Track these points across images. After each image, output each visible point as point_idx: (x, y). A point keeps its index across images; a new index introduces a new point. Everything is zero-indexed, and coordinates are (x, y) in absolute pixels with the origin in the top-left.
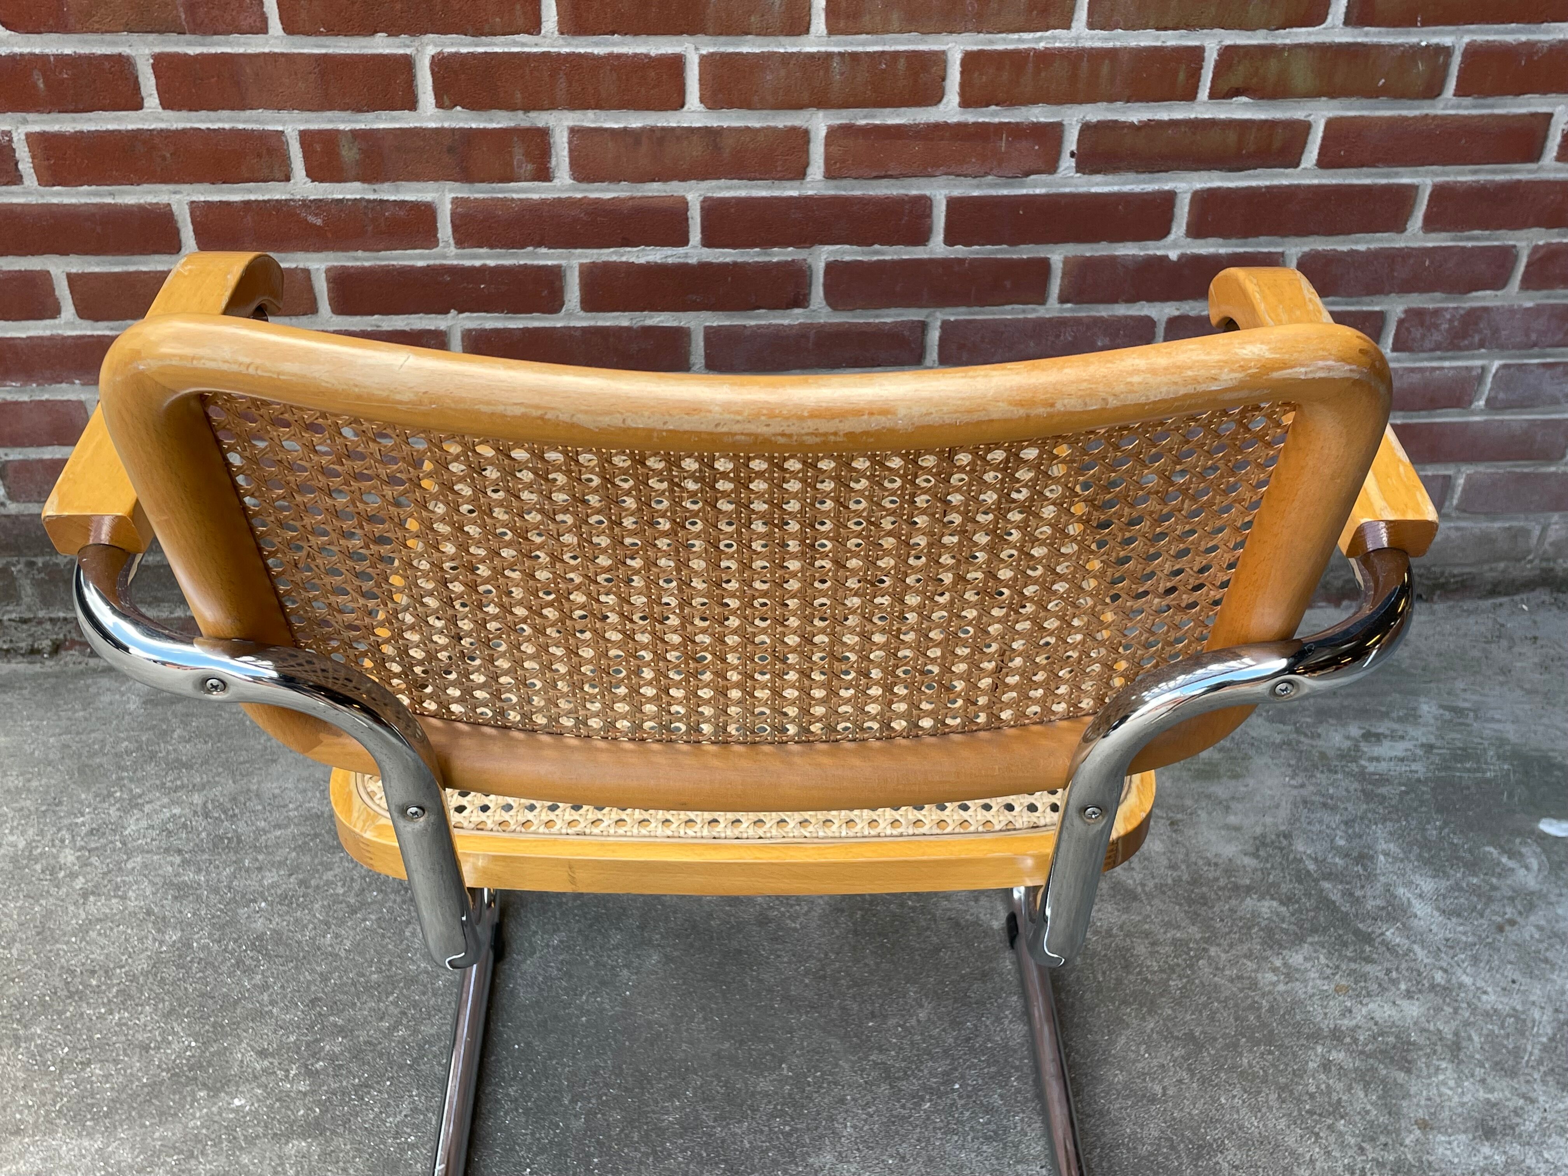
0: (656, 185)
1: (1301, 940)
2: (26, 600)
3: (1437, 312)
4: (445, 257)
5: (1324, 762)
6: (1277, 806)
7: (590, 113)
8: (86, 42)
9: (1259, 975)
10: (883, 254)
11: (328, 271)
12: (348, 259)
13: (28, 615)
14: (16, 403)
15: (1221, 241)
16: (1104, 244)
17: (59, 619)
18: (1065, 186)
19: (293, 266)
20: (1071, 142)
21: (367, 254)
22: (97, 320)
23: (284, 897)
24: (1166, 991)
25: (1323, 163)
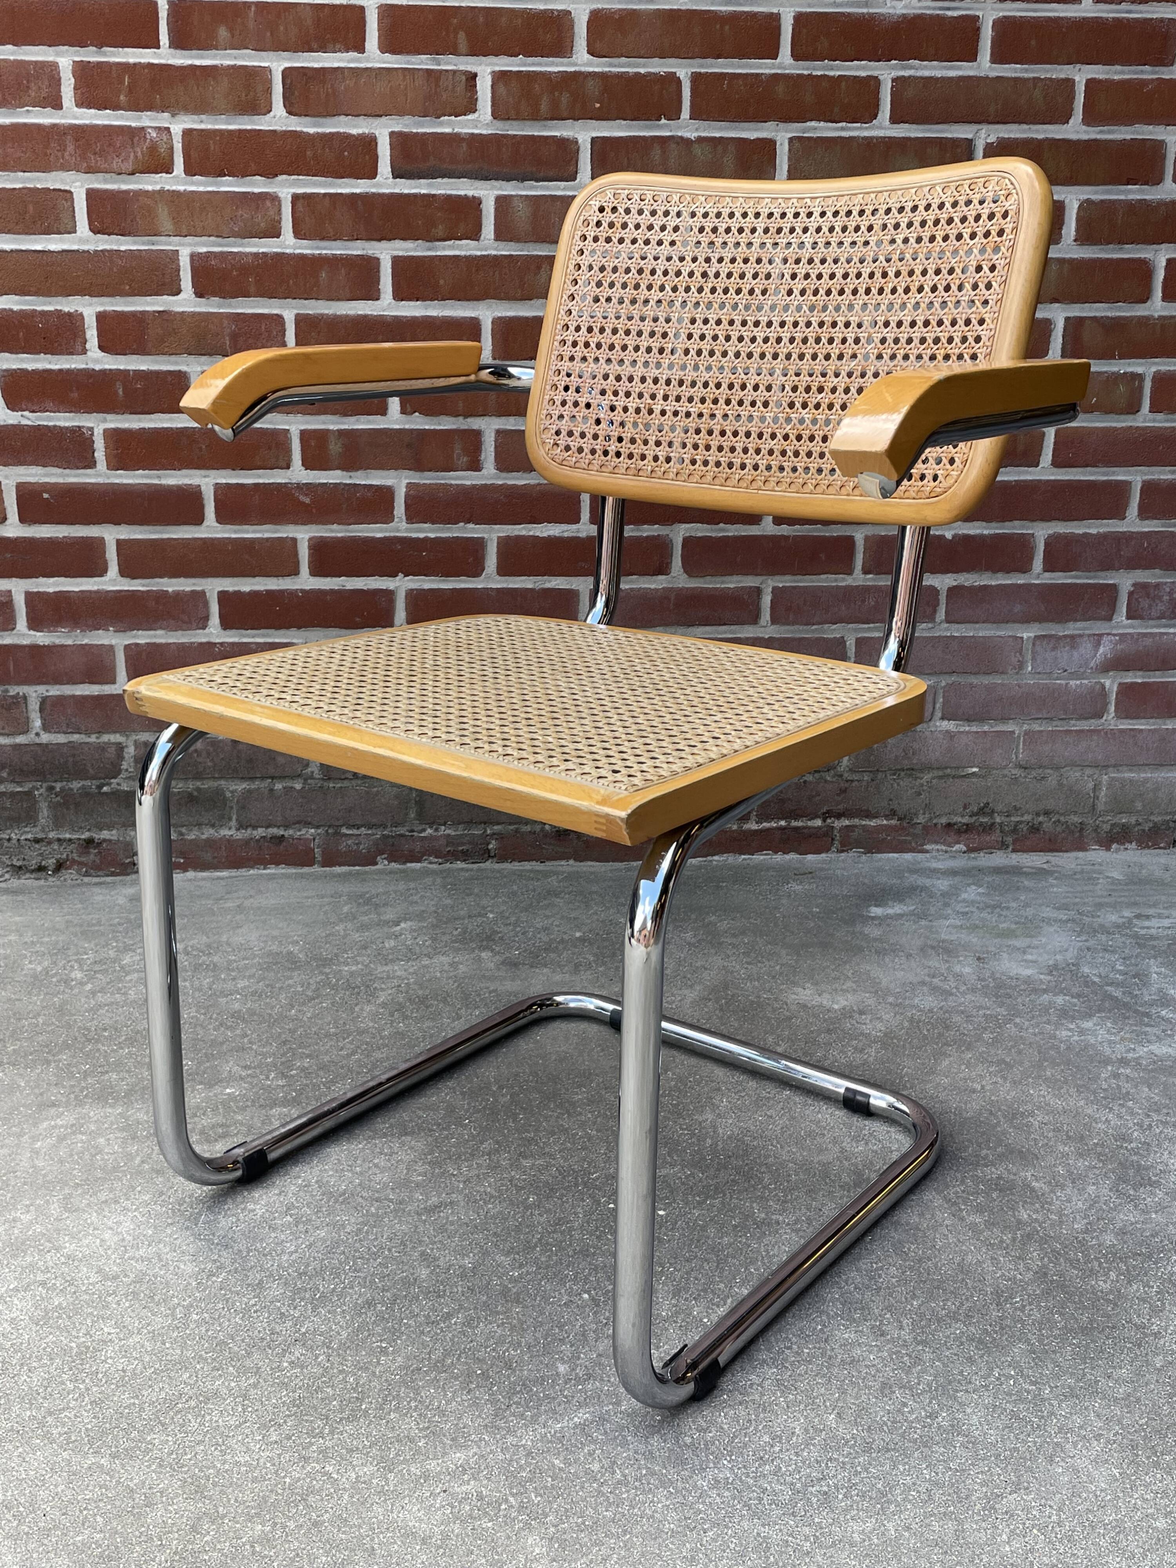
1: (1091, 1016)
2: (42, 821)
3: (1157, 586)
4: (398, 531)
5: (1104, 929)
6: (1066, 950)
7: (512, 419)
8: (157, 362)
9: (1057, 1032)
10: (727, 531)
11: (310, 539)
12: (326, 531)
13: (40, 836)
14: (62, 646)
15: (984, 524)
17: (65, 840)
19: (285, 535)
21: (341, 527)
22: (133, 578)
23: (254, 994)
24: (979, 1038)
25: (1057, 463)
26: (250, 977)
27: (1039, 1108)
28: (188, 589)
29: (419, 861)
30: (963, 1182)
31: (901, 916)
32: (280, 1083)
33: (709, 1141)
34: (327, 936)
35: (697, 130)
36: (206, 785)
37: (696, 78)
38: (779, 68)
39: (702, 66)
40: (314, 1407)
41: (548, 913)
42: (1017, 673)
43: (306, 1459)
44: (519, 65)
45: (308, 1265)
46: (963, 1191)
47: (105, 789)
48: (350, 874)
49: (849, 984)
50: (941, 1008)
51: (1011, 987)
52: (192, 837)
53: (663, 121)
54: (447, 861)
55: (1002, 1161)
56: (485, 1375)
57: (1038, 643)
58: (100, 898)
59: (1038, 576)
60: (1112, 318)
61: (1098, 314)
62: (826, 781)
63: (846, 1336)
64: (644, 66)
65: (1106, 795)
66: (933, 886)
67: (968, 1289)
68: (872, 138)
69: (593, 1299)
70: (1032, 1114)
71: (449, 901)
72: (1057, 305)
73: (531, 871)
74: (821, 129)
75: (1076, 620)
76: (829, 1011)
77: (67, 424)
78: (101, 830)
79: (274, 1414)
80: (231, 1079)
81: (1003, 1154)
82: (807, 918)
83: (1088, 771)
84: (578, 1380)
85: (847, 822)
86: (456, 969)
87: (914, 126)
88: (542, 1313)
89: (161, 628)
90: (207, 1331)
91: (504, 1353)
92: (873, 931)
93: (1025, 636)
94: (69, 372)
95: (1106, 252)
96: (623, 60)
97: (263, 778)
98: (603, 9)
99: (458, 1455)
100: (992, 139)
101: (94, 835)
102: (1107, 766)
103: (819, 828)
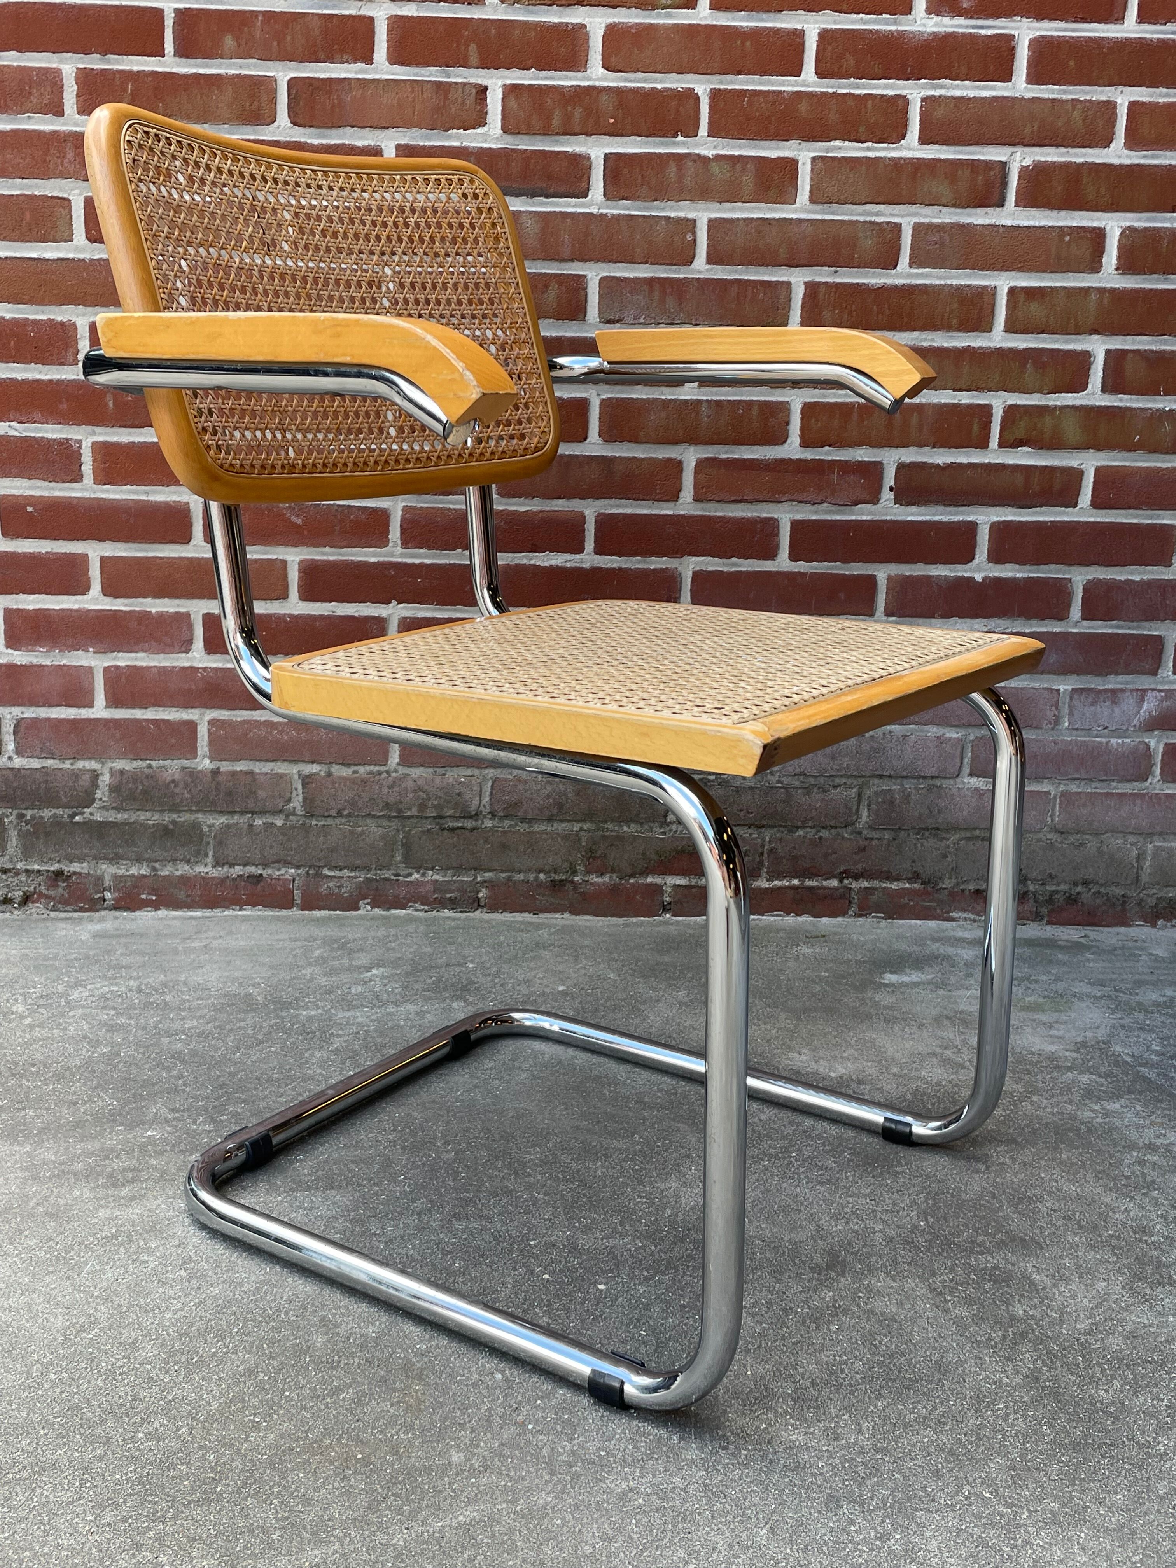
0: (560, 502)
1: (1119, 1097)
2: (11, 850)
4: (393, 556)
5: (1142, 1008)
6: (1098, 1028)
9: (1079, 1113)
10: (740, 566)
11: (301, 562)
12: (317, 555)
13: (8, 866)
14: (40, 666)
15: (1017, 566)
16: (920, 566)
17: (33, 871)
18: (886, 515)
19: (275, 557)
20: (889, 479)
21: (333, 550)
23: (200, 1034)
25: (1097, 504)
26: (201, 1017)
27: (1049, 1193)
28: (172, 610)
29: (404, 907)
30: (952, 1270)
31: (917, 984)
32: (207, 1128)
33: (669, 1211)
34: (292, 979)
35: (715, 147)
36: (185, 817)
37: (715, 95)
38: (802, 86)
39: (721, 83)
40: (163, 1487)
41: (532, 965)
42: (1053, 729)
43: (139, 1547)
44: (531, 79)
45: (192, 1325)
46: (952, 1281)
47: (77, 818)
48: (330, 918)
49: (850, 1052)
50: (950, 1082)
51: (1032, 1063)
52: (164, 872)
53: (680, 138)
54: (434, 909)
55: (1000, 1249)
56: (366, 1462)
57: (1076, 696)
58: (64, 933)
59: (1076, 625)
60: (1156, 352)
61: (1141, 348)
62: (843, 838)
63: (794, 1437)
64: (661, 82)
65: (1151, 866)
66: (956, 955)
67: (944, 1391)
68: (899, 159)
69: (506, 1380)
70: (1041, 1199)
71: (428, 950)
72: (1097, 337)
73: (522, 923)
74: (847, 149)
75: (1117, 674)
76: (824, 1079)
77: (55, 436)
78: (71, 862)
79: (114, 1491)
80: (157, 1121)
81: (1003, 1242)
82: (814, 982)
83: (1131, 839)
84: (472, 1472)
85: (866, 884)
86: (423, 1018)
87: (945, 148)
88: (444, 1393)
89: (143, 651)
90: (62, 1392)
91: (392, 1436)
92: (884, 999)
93: (1062, 688)
94: (59, 382)
95: (1150, 281)
96: (640, 75)
97: (242, 813)
98: (620, 23)
99: (316, 1552)
100: (1028, 162)
101: (64, 868)
102: (1151, 834)
103: (836, 889)
